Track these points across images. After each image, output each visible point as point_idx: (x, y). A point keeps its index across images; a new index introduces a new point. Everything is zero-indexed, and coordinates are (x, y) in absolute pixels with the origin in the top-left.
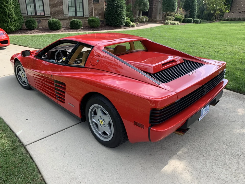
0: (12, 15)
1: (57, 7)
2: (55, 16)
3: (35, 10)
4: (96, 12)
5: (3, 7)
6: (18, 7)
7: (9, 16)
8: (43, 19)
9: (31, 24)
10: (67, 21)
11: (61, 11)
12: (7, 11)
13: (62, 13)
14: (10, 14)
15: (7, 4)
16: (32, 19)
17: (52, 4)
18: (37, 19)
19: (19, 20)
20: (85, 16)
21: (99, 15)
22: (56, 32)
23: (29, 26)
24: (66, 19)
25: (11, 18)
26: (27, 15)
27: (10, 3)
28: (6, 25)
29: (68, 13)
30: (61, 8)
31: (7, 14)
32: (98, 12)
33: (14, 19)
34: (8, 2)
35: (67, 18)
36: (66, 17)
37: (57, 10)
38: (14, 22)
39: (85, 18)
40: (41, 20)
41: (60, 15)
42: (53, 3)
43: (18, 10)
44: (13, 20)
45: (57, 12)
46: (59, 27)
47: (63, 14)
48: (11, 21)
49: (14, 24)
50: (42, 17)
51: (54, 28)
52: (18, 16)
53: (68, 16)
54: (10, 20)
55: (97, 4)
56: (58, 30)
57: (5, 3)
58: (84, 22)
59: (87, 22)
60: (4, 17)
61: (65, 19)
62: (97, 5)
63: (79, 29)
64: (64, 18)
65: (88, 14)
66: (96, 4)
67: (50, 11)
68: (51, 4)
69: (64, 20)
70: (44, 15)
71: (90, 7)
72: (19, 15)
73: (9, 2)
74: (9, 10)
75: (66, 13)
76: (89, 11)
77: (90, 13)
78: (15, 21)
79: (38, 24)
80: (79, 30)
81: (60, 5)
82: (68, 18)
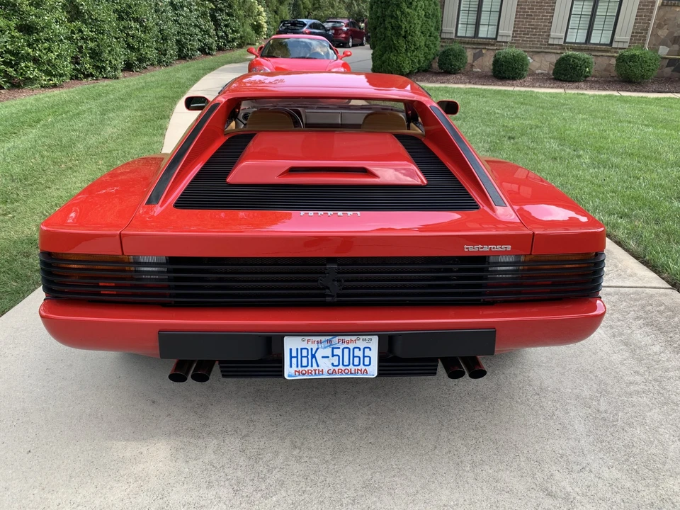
0: (413, 34)
1: (537, 16)
2: (523, 41)
3: (476, 25)
4: (663, 33)
5: (397, 15)
6: (433, 15)
7: (405, 37)
8: (489, 47)
9: (450, 59)
10: (553, 55)
11: (543, 29)
12: (405, 25)
13: (545, 32)
14: (410, 33)
15: (408, 7)
16: (456, 47)
17: (525, 9)
18: (474, 47)
19: (427, 47)
20: (614, 45)
21: (671, 44)
22: (505, 85)
23: (445, 64)
24: (552, 51)
25: (408, 42)
26: (453, 36)
27: (417, 6)
28: (394, 58)
29: (564, 35)
30: (548, 19)
31: (403, 33)
32: (671, 33)
33: (415, 45)
34: (411, 3)
35: (556, 49)
36: (553, 45)
37: (533, 25)
38: (414, 51)
39: (614, 50)
40: (484, 51)
41: (539, 38)
42: (528, 5)
43: (431, 24)
44: (413, 47)
45: (533, 32)
46: (517, 70)
47: (549, 35)
48: (406, 50)
49: (412, 56)
50: (488, 44)
51: (504, 73)
52: (428, 38)
53: (562, 43)
54: (405, 46)
55: (674, 5)
56: (514, 79)
57: (404, 5)
58: (607, 62)
59: (614, 61)
60: (394, 38)
61: (549, 51)
62: (673, 8)
63: (576, 82)
64: (548, 48)
65: (628, 38)
66: (671, 6)
67: (514, 28)
68: (521, 8)
69: (546, 52)
70: (496, 39)
71: (641, 16)
72: (430, 36)
73: (414, 4)
74: (410, 22)
75: (557, 33)
76: (634, 29)
77: (638, 35)
78: (417, 49)
79: (473, 62)
80: (577, 84)
81: (546, 9)
82: (560, 49)
